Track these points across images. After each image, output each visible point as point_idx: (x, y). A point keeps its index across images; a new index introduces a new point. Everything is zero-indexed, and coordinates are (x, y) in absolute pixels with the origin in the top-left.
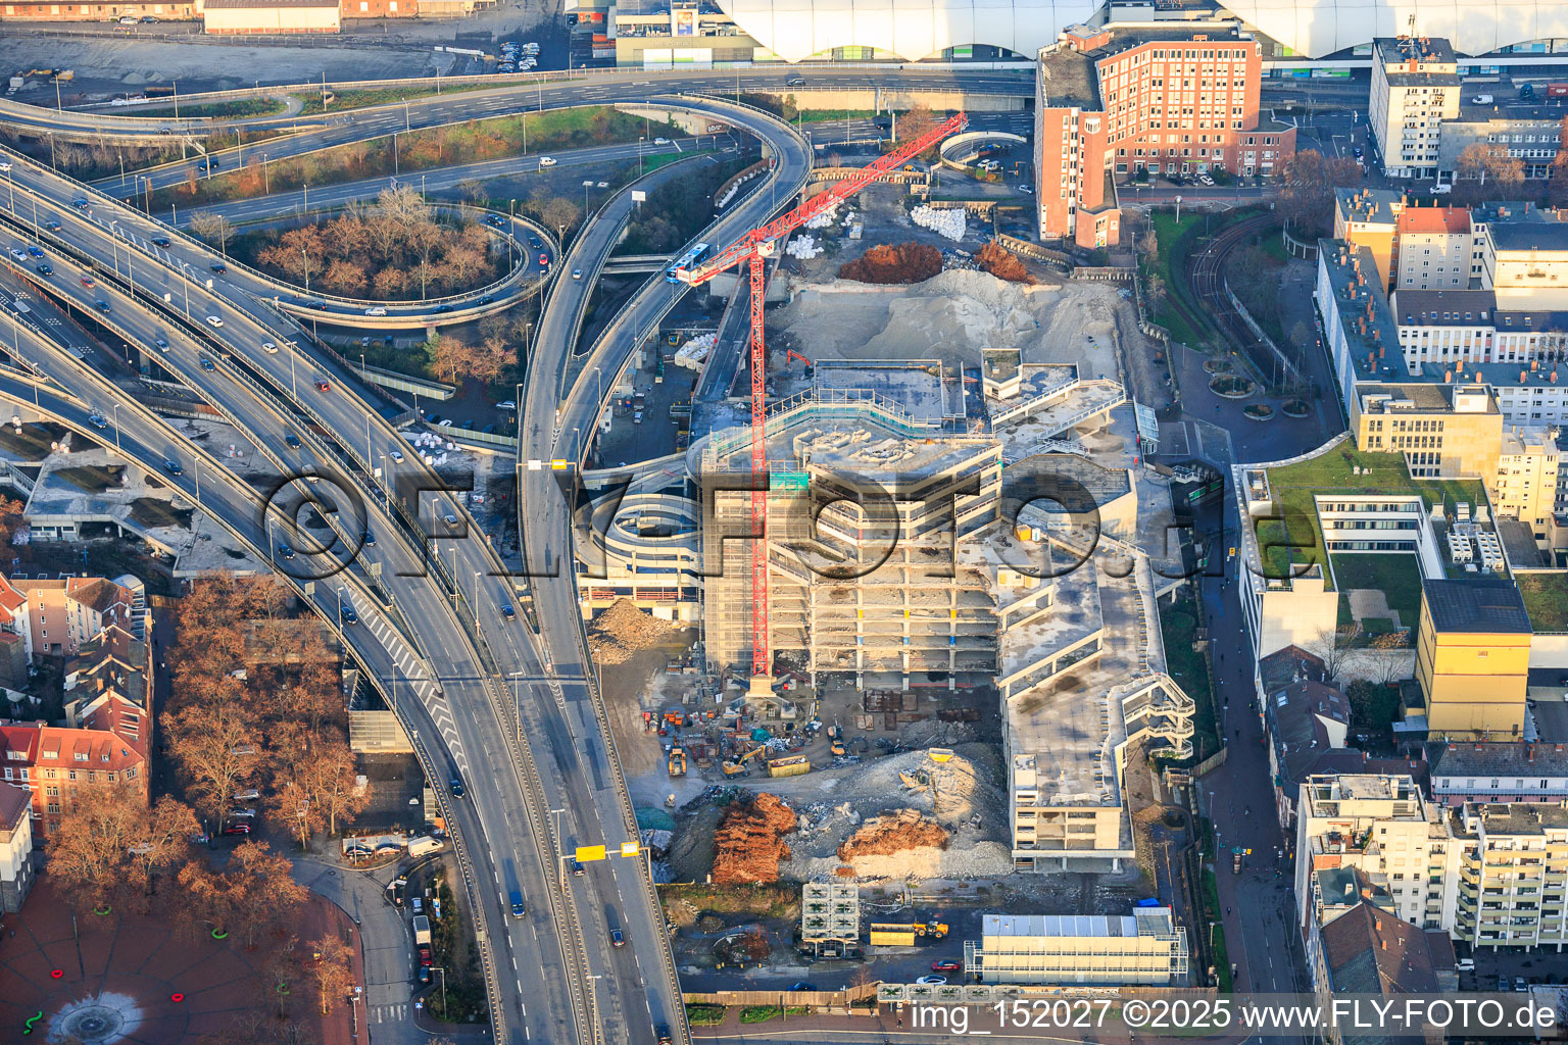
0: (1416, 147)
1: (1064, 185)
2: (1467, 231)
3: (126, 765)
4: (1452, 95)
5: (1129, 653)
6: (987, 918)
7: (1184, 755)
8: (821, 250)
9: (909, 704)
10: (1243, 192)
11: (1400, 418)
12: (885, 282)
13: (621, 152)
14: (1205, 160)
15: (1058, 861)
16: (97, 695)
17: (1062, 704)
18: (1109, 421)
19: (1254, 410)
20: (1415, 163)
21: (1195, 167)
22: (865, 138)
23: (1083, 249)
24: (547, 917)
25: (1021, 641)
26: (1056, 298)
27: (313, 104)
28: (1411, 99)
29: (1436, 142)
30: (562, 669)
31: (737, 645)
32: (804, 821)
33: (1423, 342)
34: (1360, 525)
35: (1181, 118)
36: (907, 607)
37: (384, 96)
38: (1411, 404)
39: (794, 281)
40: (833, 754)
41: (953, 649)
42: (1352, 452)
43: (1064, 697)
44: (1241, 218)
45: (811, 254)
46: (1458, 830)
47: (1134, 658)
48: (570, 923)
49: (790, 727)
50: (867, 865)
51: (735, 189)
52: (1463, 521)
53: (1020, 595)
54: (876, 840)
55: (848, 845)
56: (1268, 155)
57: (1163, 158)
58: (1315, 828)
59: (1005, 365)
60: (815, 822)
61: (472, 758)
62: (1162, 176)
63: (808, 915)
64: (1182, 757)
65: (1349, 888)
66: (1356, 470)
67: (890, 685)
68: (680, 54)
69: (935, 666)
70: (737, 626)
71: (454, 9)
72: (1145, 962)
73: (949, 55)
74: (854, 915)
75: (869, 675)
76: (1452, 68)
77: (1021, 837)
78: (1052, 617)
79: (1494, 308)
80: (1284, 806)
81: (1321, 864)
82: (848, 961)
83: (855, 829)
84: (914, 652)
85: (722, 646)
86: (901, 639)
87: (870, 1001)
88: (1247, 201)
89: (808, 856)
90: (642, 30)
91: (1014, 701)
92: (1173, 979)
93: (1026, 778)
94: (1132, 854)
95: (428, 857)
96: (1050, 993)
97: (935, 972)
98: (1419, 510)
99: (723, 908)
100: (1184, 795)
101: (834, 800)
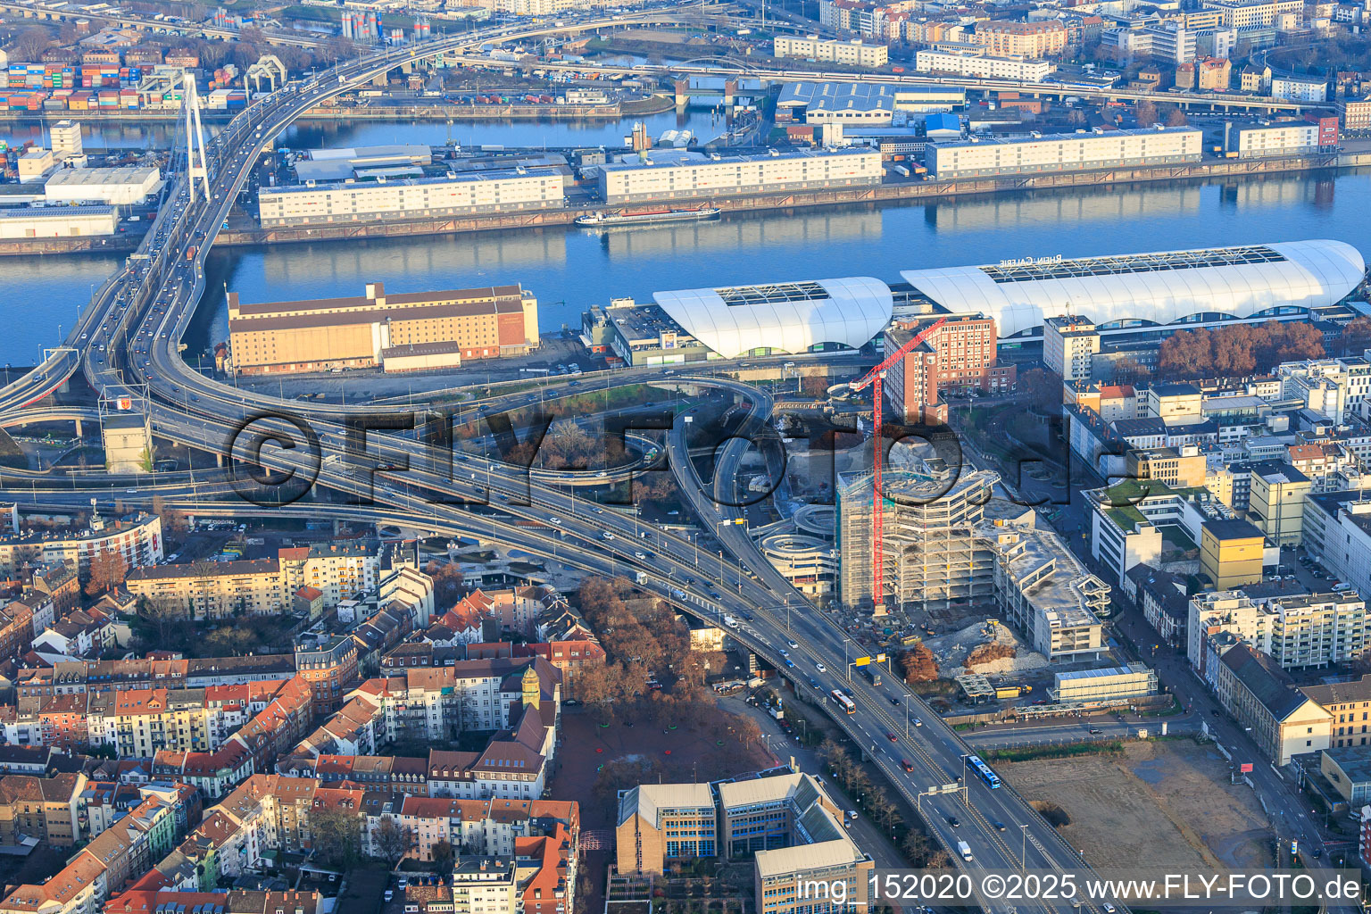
0: (1079, 369)
1: (916, 395)
2: (1133, 396)
3: (598, 656)
4: (1096, 340)
5: (1068, 569)
7: (1107, 614)
8: (793, 438)
9: (953, 613)
10: (994, 400)
11: (1158, 461)
14: (971, 385)
15: (1070, 656)
17: (1048, 591)
20: (1081, 377)
21: (966, 389)
22: (784, 391)
25: (1018, 567)
27: (480, 394)
28: (1075, 343)
29: (1089, 366)
30: (792, 602)
31: (859, 595)
32: (937, 657)
33: (1140, 441)
35: (958, 364)
36: (948, 563)
37: (515, 388)
38: (1160, 455)
40: (929, 635)
41: (971, 584)
42: (1136, 481)
43: (1047, 589)
44: (1001, 410)
45: (789, 440)
46: (1268, 611)
47: (1072, 571)
48: (862, 693)
49: (900, 627)
50: (980, 669)
51: (727, 418)
52: (1205, 502)
53: (1012, 546)
54: (982, 655)
55: (969, 659)
56: (1004, 380)
57: (952, 385)
58: (1204, 616)
60: (942, 657)
62: (949, 396)
63: (965, 687)
65: (1229, 638)
67: (940, 607)
68: (668, 359)
69: (962, 594)
70: (858, 585)
71: (519, 352)
72: (1137, 686)
73: (811, 350)
74: (988, 685)
75: (929, 603)
76: (1092, 328)
77: (1054, 645)
78: (1027, 557)
79: (1164, 426)
80: (1168, 625)
81: (1211, 632)
82: (991, 704)
83: (969, 653)
84: (952, 588)
85: (851, 596)
86: (944, 582)
87: (1012, 717)
88: (1000, 402)
89: (948, 669)
90: (645, 348)
91: (1025, 592)
92: (1150, 693)
93: (1052, 616)
94: (1107, 649)
95: (760, 687)
96: (1096, 705)
97: (1035, 704)
98: (1178, 501)
99: (917, 692)
100: (1112, 630)
101: (947, 647)
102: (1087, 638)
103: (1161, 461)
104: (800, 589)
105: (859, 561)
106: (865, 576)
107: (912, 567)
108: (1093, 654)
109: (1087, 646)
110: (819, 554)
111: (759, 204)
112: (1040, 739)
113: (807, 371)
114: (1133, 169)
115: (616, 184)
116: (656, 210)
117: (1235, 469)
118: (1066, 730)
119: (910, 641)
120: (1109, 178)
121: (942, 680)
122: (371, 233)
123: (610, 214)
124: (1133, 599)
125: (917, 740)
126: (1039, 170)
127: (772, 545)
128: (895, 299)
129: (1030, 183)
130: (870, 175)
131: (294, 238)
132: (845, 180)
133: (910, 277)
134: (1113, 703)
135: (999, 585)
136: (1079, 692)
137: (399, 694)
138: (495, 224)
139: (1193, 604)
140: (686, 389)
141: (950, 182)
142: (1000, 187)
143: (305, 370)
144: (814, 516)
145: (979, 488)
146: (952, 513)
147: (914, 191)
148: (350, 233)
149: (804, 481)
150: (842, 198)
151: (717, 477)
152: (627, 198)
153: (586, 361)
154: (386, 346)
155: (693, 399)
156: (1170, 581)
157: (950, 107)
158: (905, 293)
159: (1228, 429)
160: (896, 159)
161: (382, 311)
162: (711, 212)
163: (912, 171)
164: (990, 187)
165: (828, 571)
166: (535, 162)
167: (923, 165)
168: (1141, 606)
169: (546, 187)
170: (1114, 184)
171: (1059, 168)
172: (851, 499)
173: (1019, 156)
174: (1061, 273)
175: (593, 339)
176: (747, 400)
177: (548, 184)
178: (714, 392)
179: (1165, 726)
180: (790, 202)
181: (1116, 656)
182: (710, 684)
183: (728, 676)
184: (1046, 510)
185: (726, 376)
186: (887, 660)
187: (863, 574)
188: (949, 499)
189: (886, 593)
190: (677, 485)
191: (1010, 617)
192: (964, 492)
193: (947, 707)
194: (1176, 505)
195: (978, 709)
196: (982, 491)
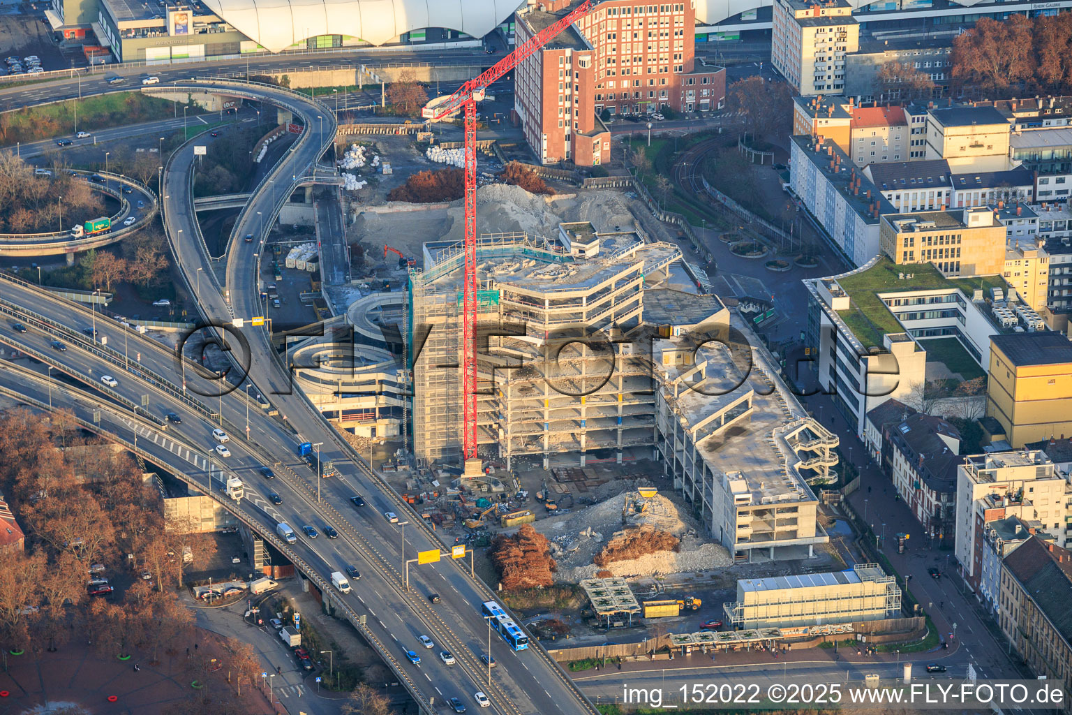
0: (826, 78)
1: (561, 116)
2: (905, 123)
3: (11, 538)
4: (853, 32)
5: (773, 408)
6: (741, 582)
7: (833, 480)
8: (365, 182)
9: (591, 474)
10: (688, 124)
11: (927, 234)
12: (430, 201)
13: (157, 126)
14: (653, 101)
15: (766, 551)
17: (737, 444)
19: (774, 264)
20: (825, 91)
21: (645, 106)
22: (357, 105)
23: (582, 168)
24: (403, 607)
25: (693, 403)
26: (575, 203)
28: (820, 37)
29: (841, 72)
31: (441, 443)
32: (555, 546)
33: (906, 199)
34: (914, 315)
35: (632, 66)
38: (933, 224)
39: (354, 205)
40: (548, 510)
41: (620, 427)
42: (891, 265)
43: (736, 440)
44: (697, 141)
45: (359, 186)
47: (779, 412)
49: (503, 496)
50: (621, 568)
51: (265, 147)
52: (999, 301)
54: (626, 547)
55: (604, 553)
56: (705, 93)
57: (622, 100)
58: (979, 491)
59: (584, 233)
60: (564, 547)
62: (619, 116)
63: (594, 599)
64: (831, 482)
65: (1018, 529)
66: (901, 276)
67: (570, 464)
68: (177, 50)
69: (605, 444)
70: (440, 427)
72: (868, 602)
73: (406, 39)
74: (630, 596)
75: (553, 456)
77: (741, 533)
79: (948, 174)
80: (927, 502)
81: (991, 518)
82: (633, 627)
83: (604, 543)
84: (589, 434)
85: (428, 445)
86: (578, 424)
87: (666, 650)
88: (697, 129)
89: (571, 568)
90: (142, 33)
91: (700, 445)
92: (890, 615)
93: (738, 486)
94: (827, 539)
95: (268, 593)
96: (800, 632)
97: (703, 628)
98: (958, 299)
99: (518, 605)
100: (839, 508)
101: (573, 531)
102: (794, 521)
103: (934, 234)
104: (351, 430)
105: (442, 390)
106: (450, 412)
107: (528, 400)
108: (804, 548)
109: (793, 534)
110: (382, 376)
113: (395, 74)
117: (1055, 246)
119: (515, 521)
121: (559, 587)
124: (877, 455)
134: (828, 629)
135: (663, 431)
136: (773, 610)
139: (964, 472)
140: (202, 100)
144: (380, 313)
145: (635, 275)
146: (590, 315)
149: (375, 253)
151: (234, 247)
155: (213, 116)
156: (933, 431)
159: (1052, 179)
165: (395, 402)
168: (888, 469)
172: (430, 292)
175: (65, 16)
176: (297, 120)
178: (247, 106)
179: (908, 671)
181: (842, 551)
182: (190, 586)
183: (220, 573)
184: (752, 308)
185: (267, 81)
186: (468, 555)
187: (449, 409)
188: (585, 294)
189: (484, 440)
190: (169, 257)
191: (678, 483)
192: (612, 281)
193: (561, 631)
194: (955, 305)
195: (612, 635)
196: (640, 281)
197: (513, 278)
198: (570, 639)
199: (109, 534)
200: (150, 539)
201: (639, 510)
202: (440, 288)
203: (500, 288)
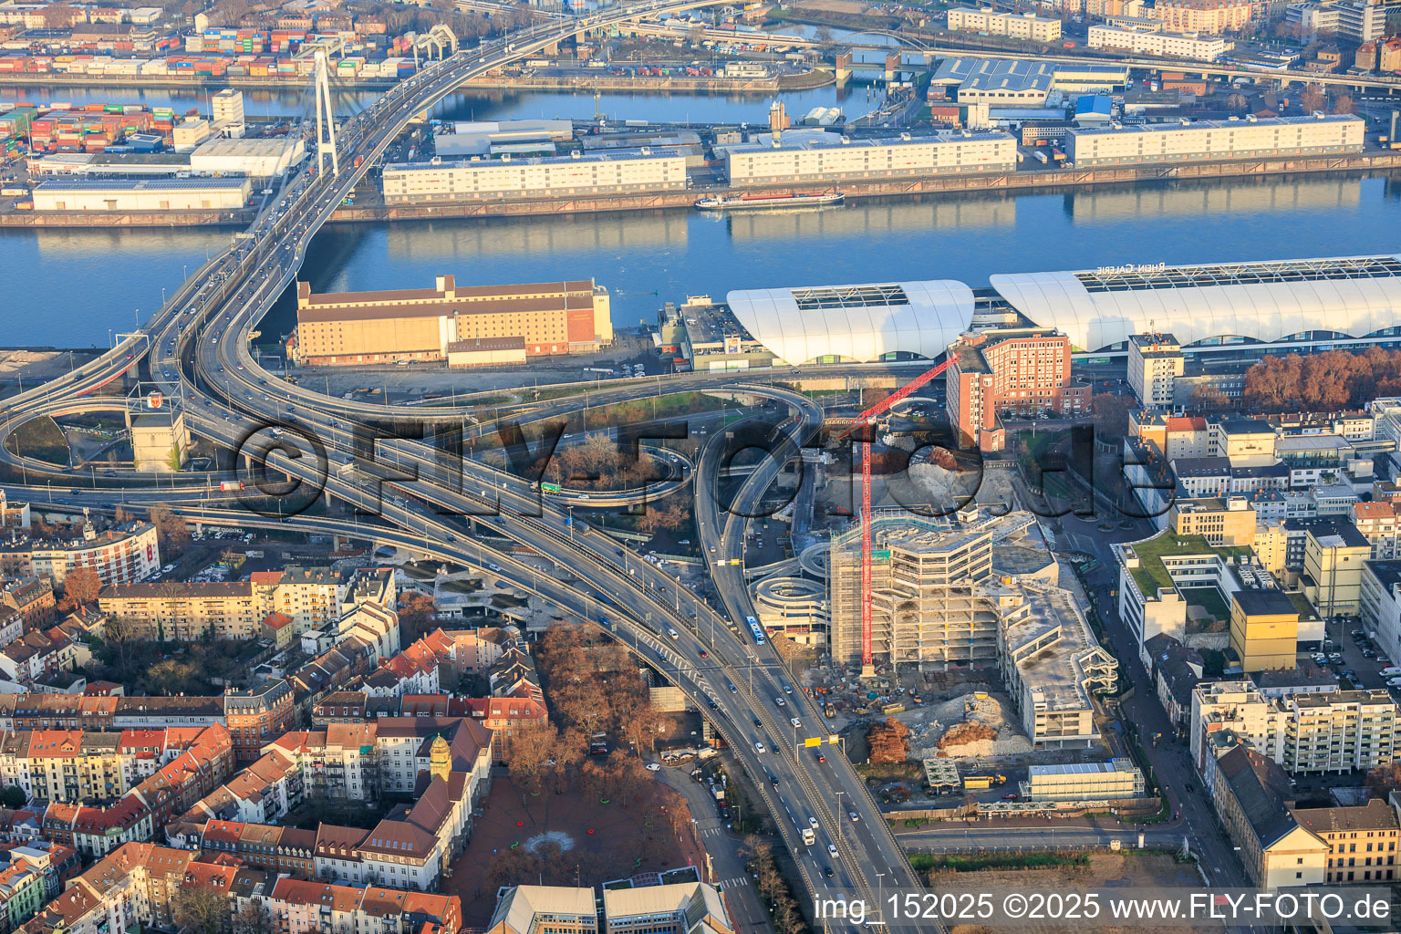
0: (1160, 393)
1: (972, 417)
2: (1205, 429)
3: (539, 716)
4: (1180, 362)
5: (1075, 638)
6: (1031, 768)
9: (950, 677)
10: (1064, 422)
11: (1200, 515)
13: (709, 416)
14: (1041, 406)
15: (1057, 743)
16: (514, 682)
17: (1046, 664)
18: (1027, 534)
19: (1103, 526)
20: (1160, 402)
21: (1036, 410)
22: (844, 404)
23: (984, 453)
24: (792, 777)
25: (1018, 633)
27: (528, 397)
28: (1157, 365)
29: (1171, 389)
30: (764, 661)
31: (849, 651)
32: (912, 732)
33: (1196, 484)
34: (1185, 572)
35: (1027, 383)
36: (947, 623)
37: (568, 391)
38: (1205, 508)
39: (825, 475)
40: (915, 703)
41: (972, 646)
42: (1174, 536)
43: (1045, 661)
46: (1282, 708)
47: (1079, 641)
48: (807, 779)
49: (887, 691)
50: (954, 751)
52: (1244, 565)
53: (1013, 609)
54: (958, 736)
55: (943, 739)
56: (1077, 401)
57: (1019, 405)
58: (1206, 709)
60: (918, 732)
61: (728, 706)
62: (1018, 416)
63: (929, 774)
64: (1112, 692)
65: (1230, 739)
66: (1179, 544)
67: (938, 669)
68: (730, 364)
69: (962, 657)
70: (849, 640)
71: (589, 349)
72: (1121, 786)
73: (883, 358)
74: (955, 773)
75: (926, 663)
76: (1176, 348)
77: (1039, 730)
78: (1031, 621)
79: (1229, 467)
80: (1176, 711)
81: (1212, 729)
82: (955, 796)
83: (944, 732)
84: (951, 649)
85: (841, 653)
86: (943, 642)
89: (920, 748)
90: (708, 352)
91: (1019, 664)
92: (1136, 795)
93: (1038, 697)
94: (1099, 736)
95: (710, 758)
96: (1071, 805)
97: (1004, 799)
98: (1218, 562)
99: (879, 775)
100: (1116, 711)
101: (926, 721)
102: (1077, 723)
103: (1204, 515)
104: (793, 639)
105: (851, 616)
106: (857, 631)
107: (908, 625)
108: (1083, 742)
109: (1076, 732)
110: (814, 603)
111: (885, 189)
112: (996, 843)
113: (870, 382)
114: (1286, 159)
115: (741, 167)
116: (779, 193)
117: (1292, 524)
118: (1032, 834)
119: (890, 711)
120: (1260, 169)
121: (909, 763)
122: (491, 212)
123: (730, 198)
125: (851, 842)
126: (1185, 159)
127: (766, 591)
128: (978, 305)
129: (1173, 173)
130: (1004, 162)
131: (415, 216)
132: (977, 166)
133: (999, 282)
134: (1091, 803)
135: (1000, 650)
136: (1053, 789)
137: (318, 750)
138: (614, 205)
139: (1197, 694)
140: (740, 398)
141: (1088, 170)
142: (1141, 176)
143: (372, 362)
145: (986, 541)
146: (951, 569)
147: (1048, 180)
148: (471, 211)
150: (972, 185)
152: (751, 181)
153: (655, 362)
154: (453, 340)
155: (747, 409)
156: (1184, 660)
157: (1110, 87)
158: (988, 299)
159: (1304, 472)
160: (1039, 143)
161: (451, 303)
162: (835, 197)
163: (1051, 157)
164: (1131, 176)
165: (822, 621)
166: (668, 141)
167: (1063, 151)
168: (1155, 682)
169: (668, 168)
170: (1264, 176)
171: (1206, 158)
172: (842, 550)
173: (1164, 145)
174: (1160, 284)
175: (663, 339)
176: (800, 414)
177: (670, 166)
178: (769, 404)
179: (1141, 839)
180: (918, 188)
181: (1112, 744)
182: (659, 750)
183: (679, 743)
184: (1080, 560)
185: (785, 386)
186: (841, 742)
187: (855, 629)
188: (947, 555)
189: (879, 650)
190: (692, 511)
191: (1008, 687)
192: (968, 546)
193: (905, 796)
194: (1215, 566)
195: (939, 801)
196: (990, 545)
197: (901, 542)
198: (909, 803)
199: (605, 713)
200: (633, 718)
201: (973, 709)
202: (849, 547)
203: (892, 549)
